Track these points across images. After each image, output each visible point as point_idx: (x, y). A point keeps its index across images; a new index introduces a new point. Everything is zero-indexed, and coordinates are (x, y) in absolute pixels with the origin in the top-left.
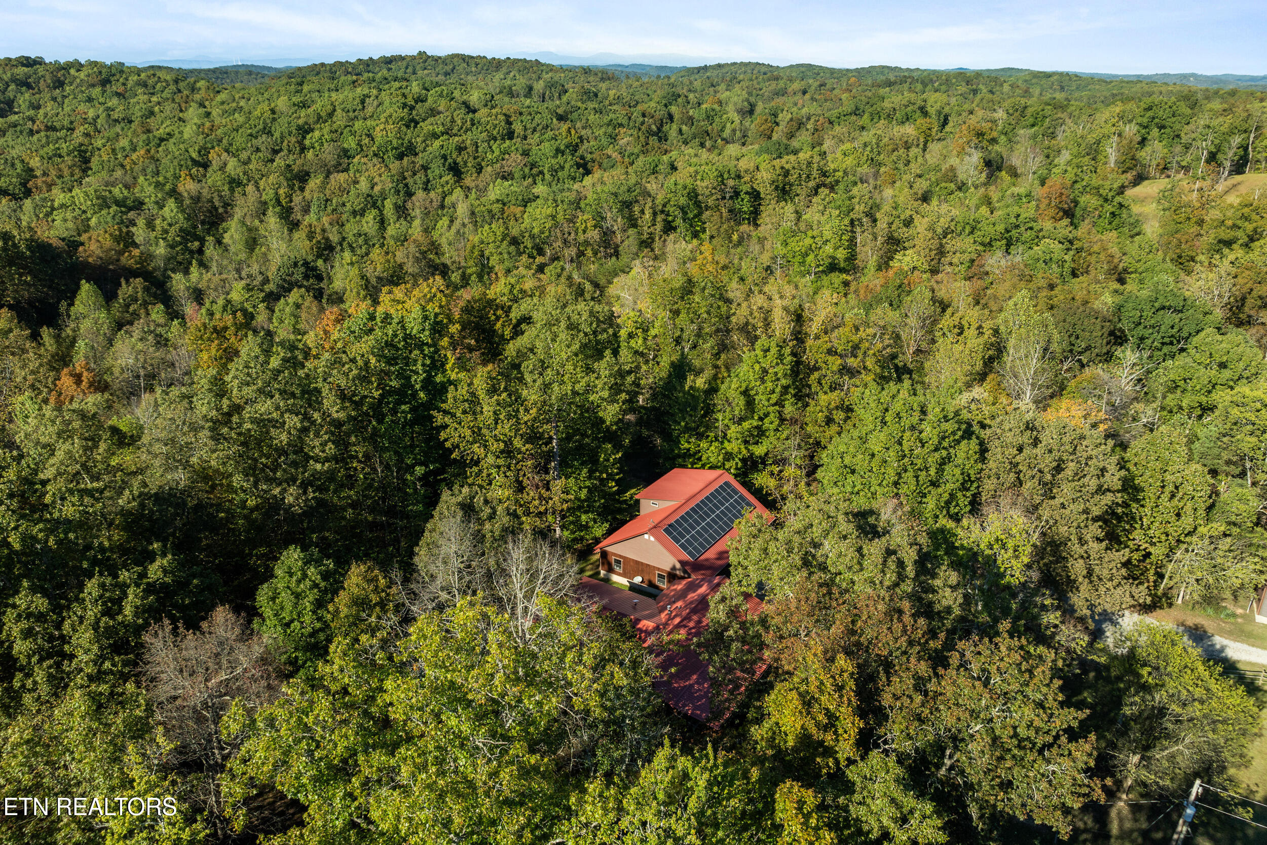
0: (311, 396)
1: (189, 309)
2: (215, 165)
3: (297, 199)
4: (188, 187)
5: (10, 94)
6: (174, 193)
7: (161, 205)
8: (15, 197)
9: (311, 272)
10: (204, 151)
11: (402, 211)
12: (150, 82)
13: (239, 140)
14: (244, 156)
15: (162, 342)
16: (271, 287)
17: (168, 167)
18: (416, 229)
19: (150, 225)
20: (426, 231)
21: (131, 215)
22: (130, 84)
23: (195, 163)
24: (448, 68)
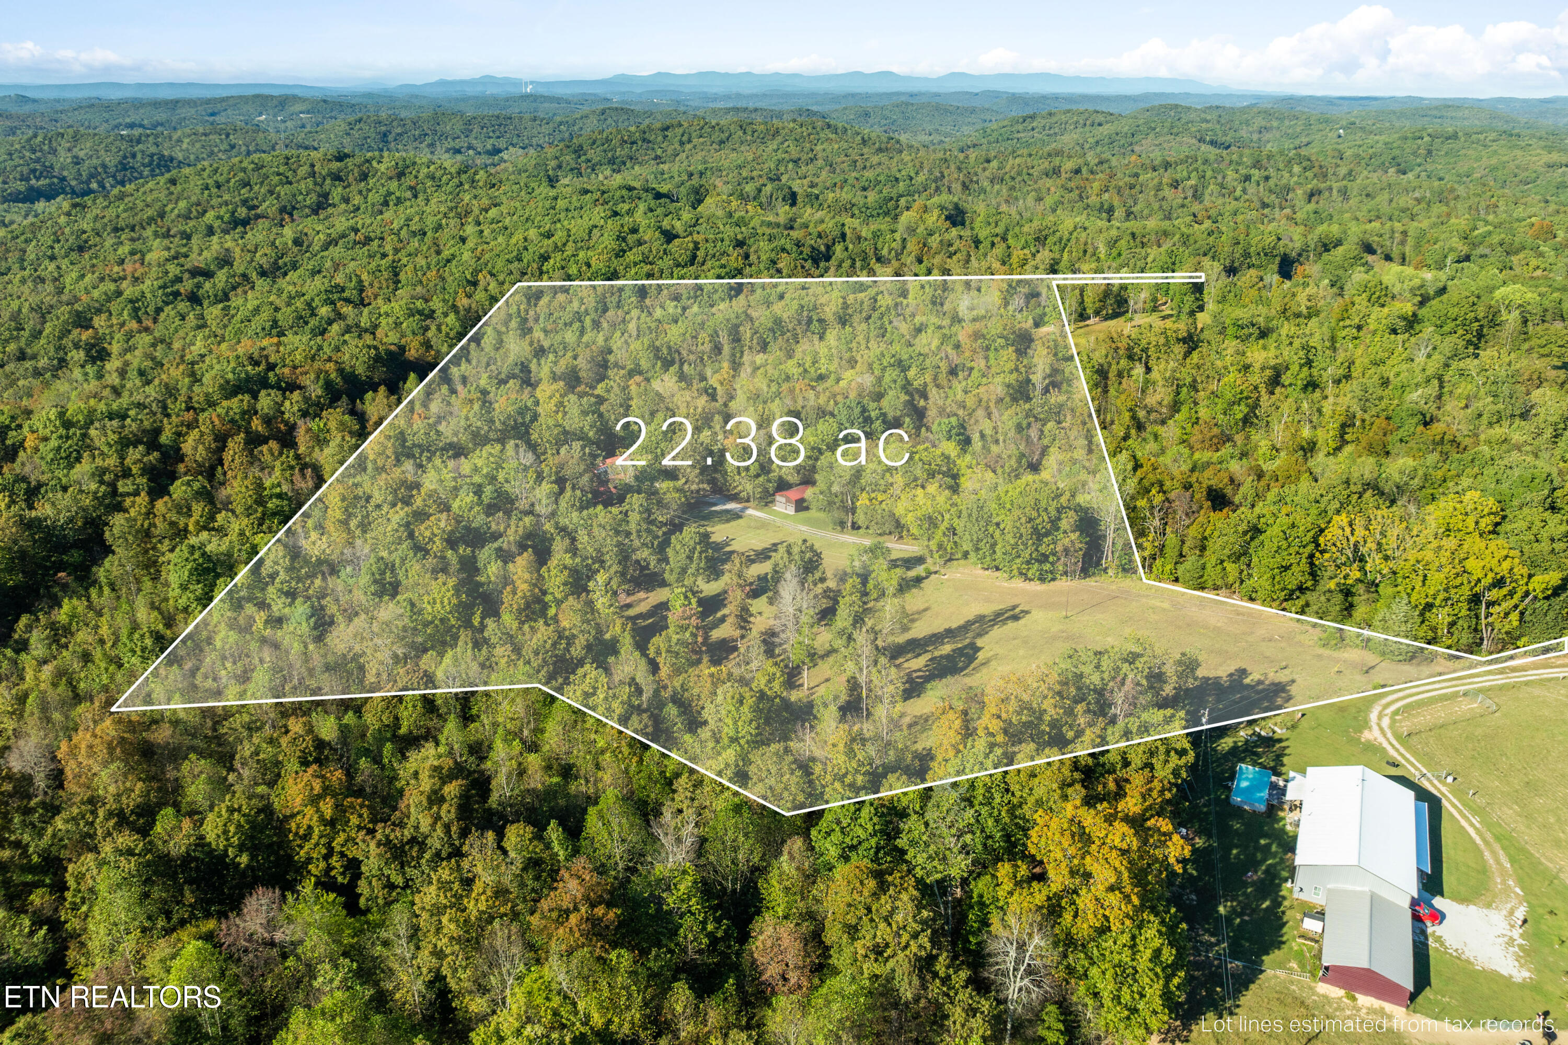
0: (493, 422)
1: (459, 388)
2: (482, 283)
3: (531, 313)
4: (463, 302)
5: (327, 187)
6: (454, 308)
7: (446, 315)
8: (356, 306)
9: (525, 368)
10: (476, 272)
11: (596, 325)
12: (438, 174)
13: (500, 264)
14: (501, 278)
15: (449, 404)
16: (503, 376)
17: (451, 285)
18: (600, 340)
19: (439, 330)
20: (606, 340)
21: (428, 322)
22: (421, 176)
23: (468, 281)
24: (724, 136)
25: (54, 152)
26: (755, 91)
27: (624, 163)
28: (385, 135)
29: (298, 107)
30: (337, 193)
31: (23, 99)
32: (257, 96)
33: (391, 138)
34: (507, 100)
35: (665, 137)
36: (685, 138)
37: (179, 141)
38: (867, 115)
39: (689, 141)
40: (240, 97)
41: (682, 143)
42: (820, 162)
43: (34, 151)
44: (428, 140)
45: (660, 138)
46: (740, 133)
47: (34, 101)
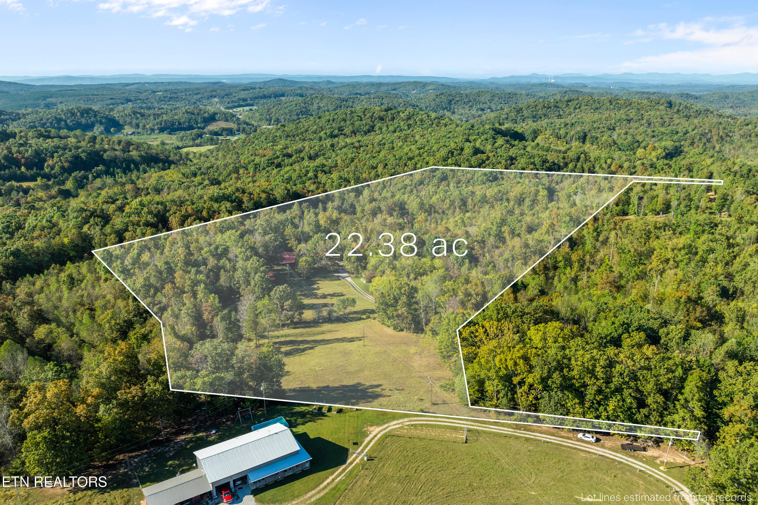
25: (312, 104)
26: (673, 83)
27: (541, 118)
28: (451, 101)
29: (431, 87)
30: (378, 125)
31: (329, 82)
32: (415, 82)
33: (453, 102)
34: (532, 85)
35: (567, 105)
36: (577, 106)
37: (362, 101)
38: (727, 97)
39: (580, 108)
40: (408, 82)
41: (575, 108)
42: (644, 121)
43: (305, 103)
44: (471, 104)
45: (564, 106)
46: (608, 104)
47: (333, 83)
